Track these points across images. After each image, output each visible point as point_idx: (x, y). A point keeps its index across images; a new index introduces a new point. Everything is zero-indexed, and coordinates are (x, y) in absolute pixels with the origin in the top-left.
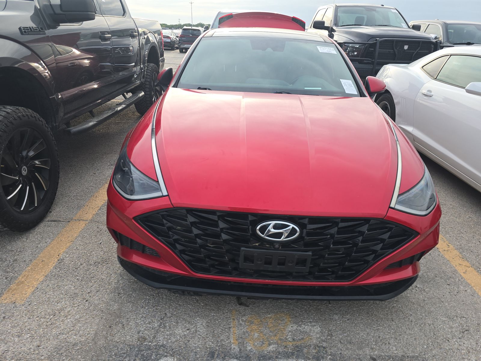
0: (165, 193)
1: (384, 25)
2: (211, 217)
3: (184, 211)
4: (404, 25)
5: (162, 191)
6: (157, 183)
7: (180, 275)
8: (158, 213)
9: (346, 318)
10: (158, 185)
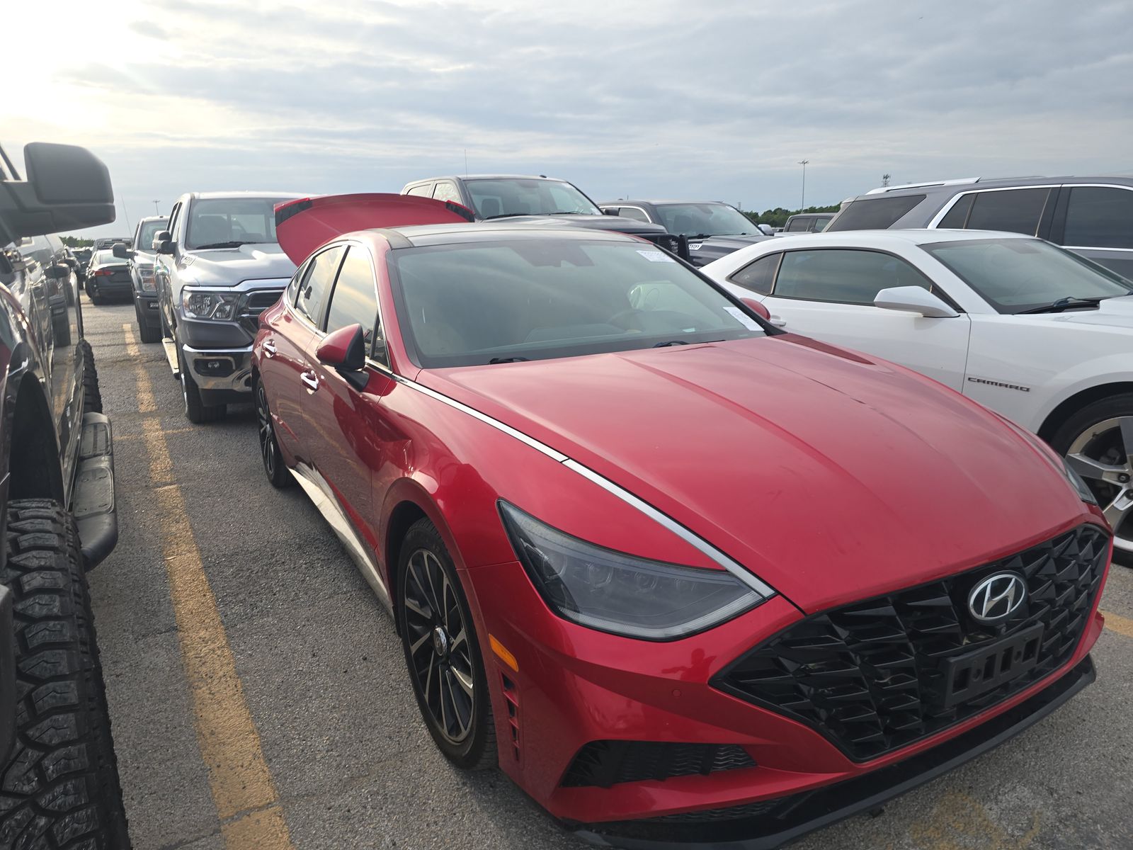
0: (767, 591)
1: (566, 213)
2: (881, 611)
3: (825, 618)
4: (595, 210)
5: (753, 587)
6: (727, 574)
7: (811, 791)
8: (768, 646)
9: (1031, 751)
10: (734, 579)
